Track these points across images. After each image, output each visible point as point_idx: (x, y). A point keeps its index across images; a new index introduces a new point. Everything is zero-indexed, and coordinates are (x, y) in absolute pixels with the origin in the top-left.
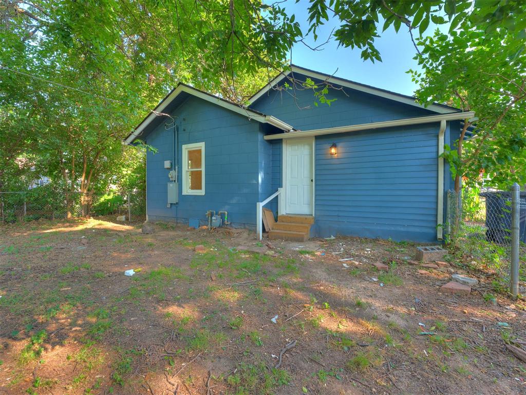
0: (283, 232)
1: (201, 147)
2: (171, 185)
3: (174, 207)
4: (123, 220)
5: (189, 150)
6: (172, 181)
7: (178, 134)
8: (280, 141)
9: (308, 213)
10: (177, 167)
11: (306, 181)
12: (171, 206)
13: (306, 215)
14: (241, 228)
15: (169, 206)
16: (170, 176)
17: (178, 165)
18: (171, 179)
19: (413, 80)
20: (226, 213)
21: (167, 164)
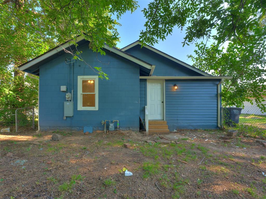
0: (155, 130)
1: (95, 79)
2: (68, 103)
3: (68, 119)
4: (8, 132)
5: (83, 80)
6: (68, 101)
7: (73, 68)
8: (145, 80)
9: (160, 119)
10: (72, 91)
11: (159, 103)
12: (66, 118)
13: (159, 120)
14: (127, 130)
15: (65, 118)
16: (67, 97)
17: (73, 89)
18: (67, 99)
19: (192, 60)
20: (118, 121)
21: (63, 88)
